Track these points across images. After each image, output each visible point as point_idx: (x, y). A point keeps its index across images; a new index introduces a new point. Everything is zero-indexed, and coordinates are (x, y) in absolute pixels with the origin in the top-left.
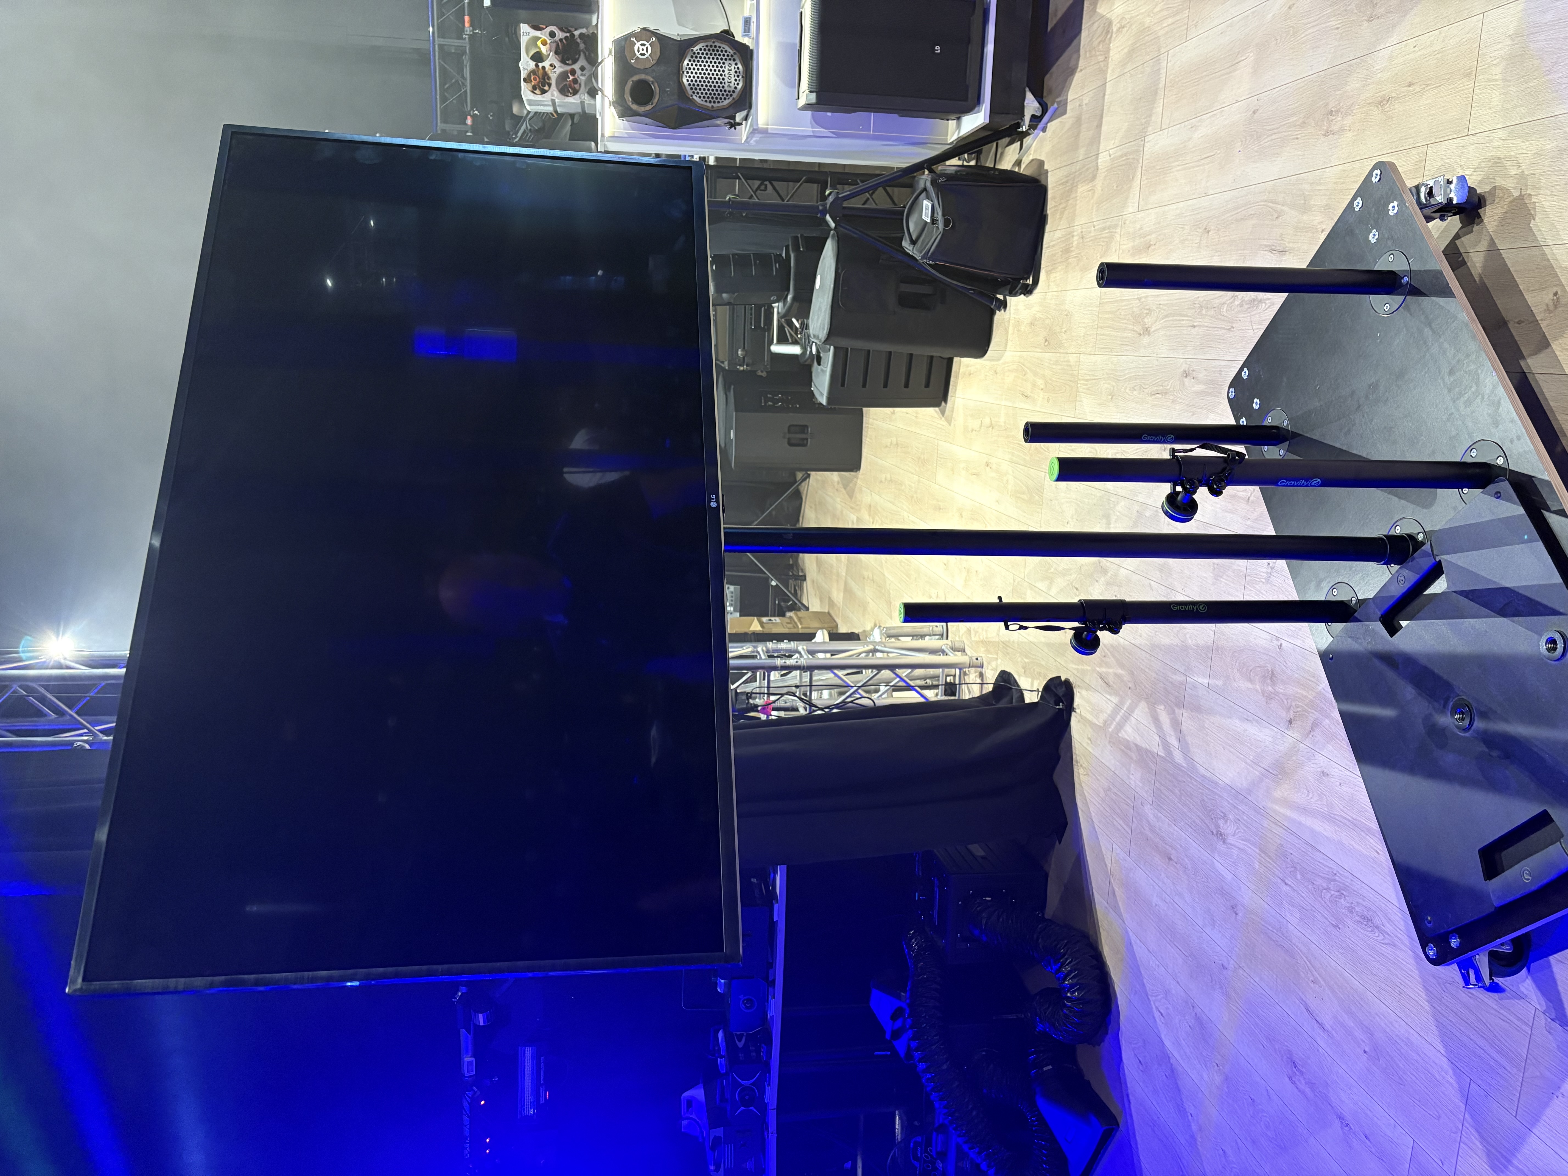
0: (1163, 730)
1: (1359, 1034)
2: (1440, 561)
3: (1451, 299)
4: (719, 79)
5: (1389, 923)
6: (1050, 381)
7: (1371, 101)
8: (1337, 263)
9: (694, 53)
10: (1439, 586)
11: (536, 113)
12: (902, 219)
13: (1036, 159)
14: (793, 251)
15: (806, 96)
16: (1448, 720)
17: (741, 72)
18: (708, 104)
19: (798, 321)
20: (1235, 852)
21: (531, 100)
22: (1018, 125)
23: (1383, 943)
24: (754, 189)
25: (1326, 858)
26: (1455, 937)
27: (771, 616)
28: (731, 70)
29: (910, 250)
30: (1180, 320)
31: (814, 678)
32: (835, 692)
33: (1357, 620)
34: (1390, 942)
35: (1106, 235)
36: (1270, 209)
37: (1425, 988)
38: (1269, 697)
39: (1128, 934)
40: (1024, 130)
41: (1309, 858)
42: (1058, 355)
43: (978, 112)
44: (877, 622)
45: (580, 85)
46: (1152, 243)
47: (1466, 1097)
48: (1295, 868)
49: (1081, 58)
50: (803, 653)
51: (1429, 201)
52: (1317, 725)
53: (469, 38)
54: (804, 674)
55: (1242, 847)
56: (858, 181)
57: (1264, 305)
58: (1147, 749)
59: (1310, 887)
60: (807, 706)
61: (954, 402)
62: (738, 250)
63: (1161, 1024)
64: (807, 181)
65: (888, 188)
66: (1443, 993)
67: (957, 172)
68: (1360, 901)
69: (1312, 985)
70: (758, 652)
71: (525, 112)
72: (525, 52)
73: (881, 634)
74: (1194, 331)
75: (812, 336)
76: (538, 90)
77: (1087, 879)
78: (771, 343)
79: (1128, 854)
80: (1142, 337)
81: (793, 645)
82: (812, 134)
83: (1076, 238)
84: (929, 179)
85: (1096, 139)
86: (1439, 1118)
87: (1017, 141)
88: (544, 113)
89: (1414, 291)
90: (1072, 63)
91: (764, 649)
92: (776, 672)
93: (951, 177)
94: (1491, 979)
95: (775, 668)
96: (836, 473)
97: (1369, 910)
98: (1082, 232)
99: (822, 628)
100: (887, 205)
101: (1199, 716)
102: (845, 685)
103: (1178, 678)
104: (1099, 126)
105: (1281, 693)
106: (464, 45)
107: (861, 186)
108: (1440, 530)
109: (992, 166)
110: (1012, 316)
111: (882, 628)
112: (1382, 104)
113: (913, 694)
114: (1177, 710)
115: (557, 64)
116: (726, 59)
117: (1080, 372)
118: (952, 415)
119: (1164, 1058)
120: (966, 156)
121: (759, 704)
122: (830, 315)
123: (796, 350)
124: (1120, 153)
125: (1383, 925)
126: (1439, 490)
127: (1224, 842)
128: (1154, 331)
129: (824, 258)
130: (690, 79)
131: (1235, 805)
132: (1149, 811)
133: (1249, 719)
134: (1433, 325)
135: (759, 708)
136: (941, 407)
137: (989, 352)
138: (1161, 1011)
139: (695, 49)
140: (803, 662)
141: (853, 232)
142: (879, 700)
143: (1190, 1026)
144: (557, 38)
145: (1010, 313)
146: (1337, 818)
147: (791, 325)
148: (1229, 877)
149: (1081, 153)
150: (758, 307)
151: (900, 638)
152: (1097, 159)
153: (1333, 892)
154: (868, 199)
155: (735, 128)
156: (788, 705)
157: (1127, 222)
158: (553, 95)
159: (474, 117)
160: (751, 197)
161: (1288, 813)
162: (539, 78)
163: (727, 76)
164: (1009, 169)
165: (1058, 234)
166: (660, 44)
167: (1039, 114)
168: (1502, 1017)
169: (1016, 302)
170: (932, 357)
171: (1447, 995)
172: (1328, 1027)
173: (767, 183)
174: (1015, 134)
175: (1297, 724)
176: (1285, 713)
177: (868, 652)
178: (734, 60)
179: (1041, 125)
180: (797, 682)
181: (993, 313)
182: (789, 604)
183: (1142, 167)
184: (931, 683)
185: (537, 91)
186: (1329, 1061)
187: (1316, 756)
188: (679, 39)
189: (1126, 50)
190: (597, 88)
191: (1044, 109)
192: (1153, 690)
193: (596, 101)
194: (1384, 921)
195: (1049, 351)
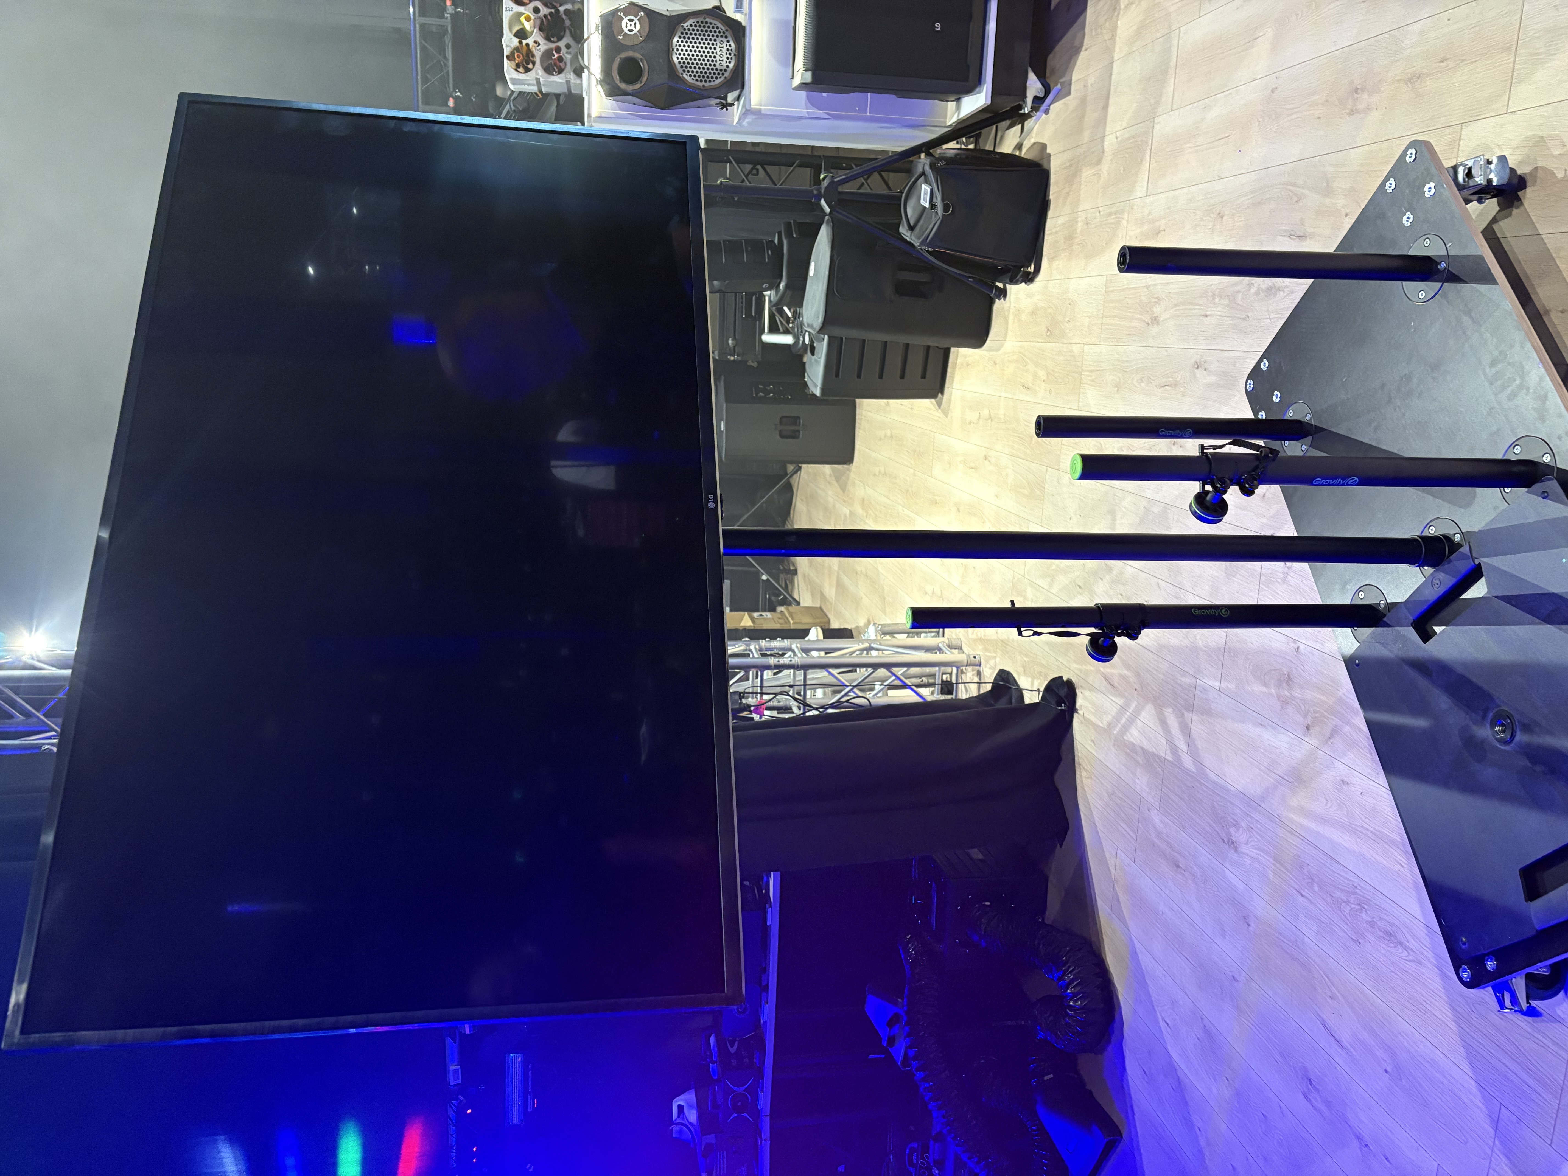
0: (1172, 734)
1: (1380, 1053)
2: (1480, 564)
3: (1493, 286)
4: (710, 57)
5: (1414, 939)
6: (1052, 373)
7: (1399, 78)
8: (1366, 247)
9: (685, 29)
10: (1478, 590)
11: (520, 93)
12: (900, 205)
13: (1038, 143)
14: (786, 238)
15: (801, 74)
16: (1487, 732)
17: (734, 50)
18: (699, 84)
19: (790, 309)
20: (1248, 861)
21: (515, 79)
22: (1020, 107)
23: (1407, 960)
24: (746, 173)
25: (1345, 869)
26: (1492, 959)
27: (762, 611)
28: (723, 48)
29: (907, 236)
30: (1190, 309)
31: (808, 677)
32: (829, 690)
33: (1387, 625)
34: (1415, 959)
35: (1113, 221)
36: (1290, 193)
37: (1452, 1008)
38: (1285, 702)
39: (1133, 942)
40: (1027, 112)
41: (1327, 870)
42: (1061, 345)
43: (980, 92)
44: (871, 619)
45: (565, 64)
46: (1161, 229)
47: (1496, 1123)
48: (1312, 879)
49: (1086, 37)
50: (796, 651)
51: (1468, 182)
52: (1337, 731)
53: (451, 17)
54: (798, 673)
55: (1255, 856)
56: (853, 165)
57: (1281, 293)
58: (1155, 754)
59: (1329, 900)
60: (802, 706)
61: (951, 393)
62: (730, 237)
63: (1167, 1035)
64: (800, 166)
65: (883, 174)
66: (1472, 1013)
67: (956, 155)
68: (1382, 915)
69: (1330, 1000)
70: (750, 650)
71: (509, 93)
72: (508, 30)
73: (876, 631)
74: (1206, 321)
75: (806, 325)
76: (521, 68)
77: (1089, 885)
78: (762, 332)
79: (1133, 859)
80: (1150, 327)
81: (786, 643)
82: (806, 115)
83: (1080, 224)
84: (928, 163)
85: (1102, 121)
86: (1466, 1143)
87: (1019, 124)
88: (529, 93)
89: (1453, 278)
90: (1077, 43)
91: (757, 647)
92: (769, 671)
93: (950, 161)
94: (1528, 1003)
95: (768, 667)
96: (827, 466)
97: (1391, 924)
98: (1086, 218)
99: (815, 625)
100: (882, 190)
101: (1210, 720)
102: (840, 684)
103: (1188, 680)
104: (1106, 107)
105: (1299, 698)
106: (445, 24)
107: (856, 170)
108: (1480, 531)
109: (992, 149)
110: (1013, 305)
111: (877, 625)
112: (1412, 81)
113: (908, 692)
114: (1186, 713)
115: (541, 41)
116: (717, 36)
117: (1084, 363)
118: (949, 406)
119: (1171, 1069)
120: (964, 139)
121: (752, 704)
122: (825, 302)
123: (788, 339)
124: (1127, 135)
125: (1408, 942)
126: (1478, 489)
127: (1236, 850)
128: (1163, 321)
129: (818, 244)
130: (680, 57)
131: (1248, 813)
132: (1156, 818)
133: (1263, 724)
134: (1473, 314)
135: (752, 708)
136: (937, 399)
137: (987, 342)
138: (1168, 1022)
139: (685, 25)
140: (797, 660)
141: (848, 217)
142: (874, 698)
143: (1198, 1039)
144: (541, 14)
145: (1010, 303)
146: (1358, 829)
147: (781, 312)
148: (1241, 886)
149: (1087, 135)
150: (749, 295)
151: (896, 635)
152: (1103, 141)
153: (1353, 906)
154: (863, 184)
155: (727, 109)
156: (781, 704)
157: (1135, 207)
158: (537, 74)
159: (456, 99)
160: (743, 181)
161: (1305, 822)
162: (523, 56)
163: (719, 53)
164: (1010, 152)
165: (1061, 220)
166: (649, 19)
167: (1041, 95)
168: (1536, 1041)
169: (1017, 292)
170: (928, 347)
171: (1477, 1016)
172: (1345, 1044)
173: (759, 167)
174: (1016, 116)
175: (1313, 731)
176: (1302, 719)
177: (862, 650)
178: (726, 37)
179: (1044, 107)
180: (790, 681)
181: (991, 302)
182: (780, 598)
183: (1151, 150)
184: (926, 681)
185: (521, 70)
186: (1348, 1080)
187: (1336, 764)
188: (669, 15)
189: (1135, 28)
190: (583, 65)
191: (1047, 90)
192: (1161, 693)
193: (582, 81)
194: (1409, 938)
195: (1051, 341)
